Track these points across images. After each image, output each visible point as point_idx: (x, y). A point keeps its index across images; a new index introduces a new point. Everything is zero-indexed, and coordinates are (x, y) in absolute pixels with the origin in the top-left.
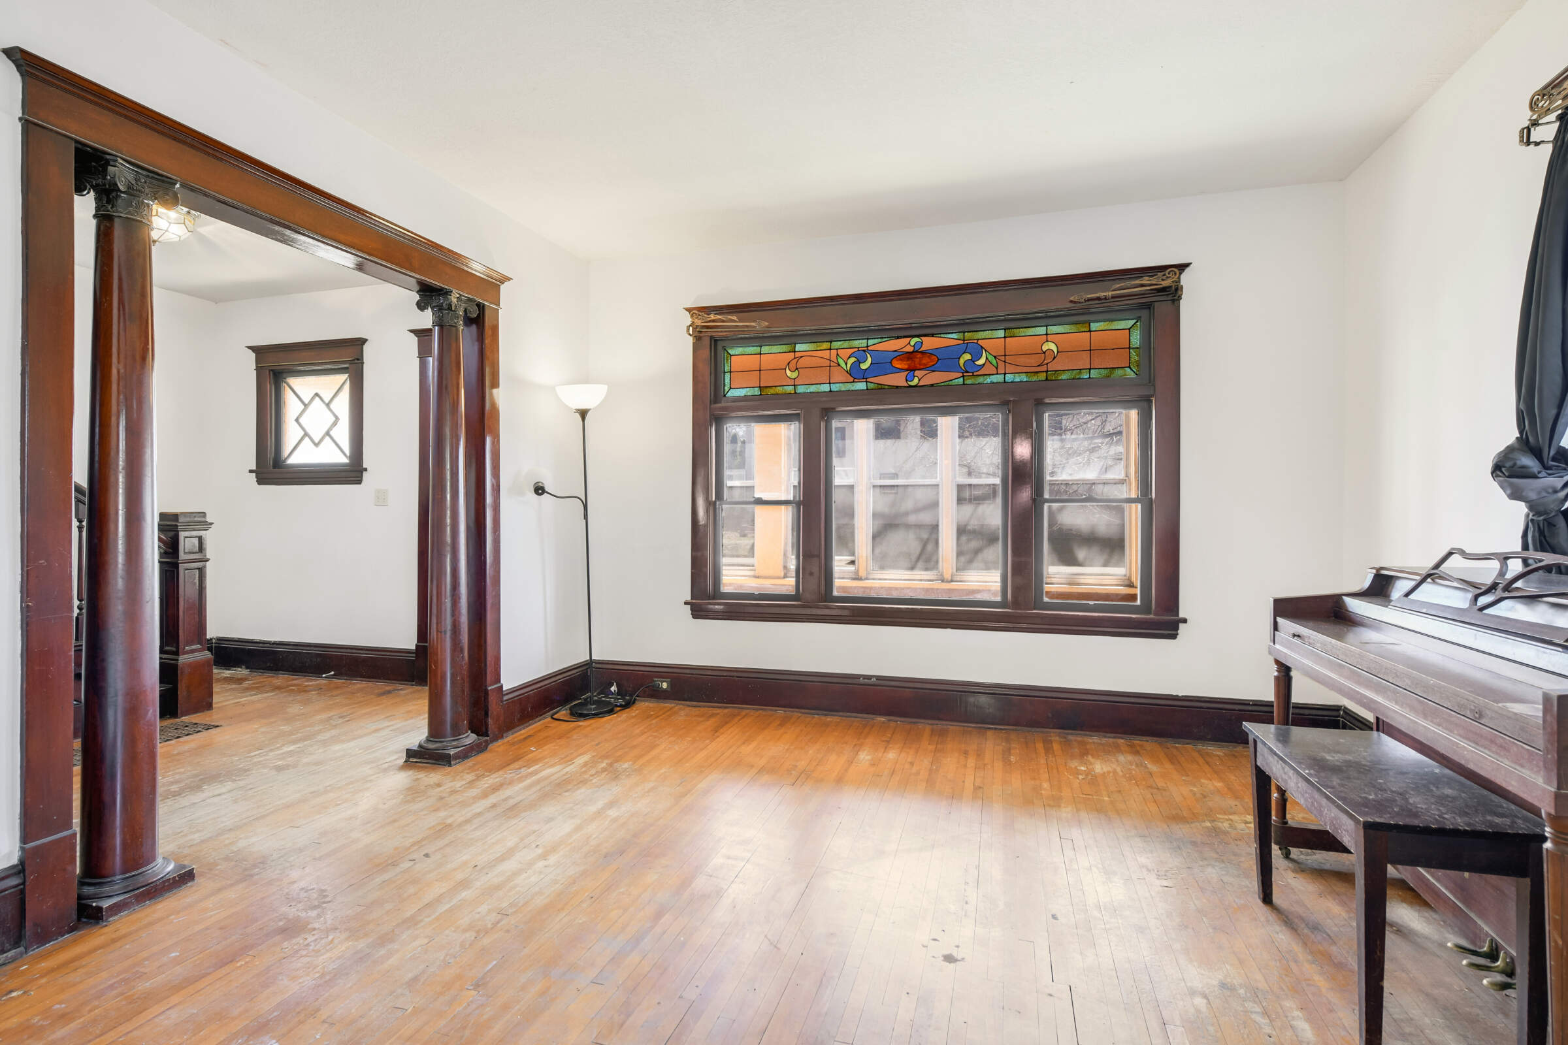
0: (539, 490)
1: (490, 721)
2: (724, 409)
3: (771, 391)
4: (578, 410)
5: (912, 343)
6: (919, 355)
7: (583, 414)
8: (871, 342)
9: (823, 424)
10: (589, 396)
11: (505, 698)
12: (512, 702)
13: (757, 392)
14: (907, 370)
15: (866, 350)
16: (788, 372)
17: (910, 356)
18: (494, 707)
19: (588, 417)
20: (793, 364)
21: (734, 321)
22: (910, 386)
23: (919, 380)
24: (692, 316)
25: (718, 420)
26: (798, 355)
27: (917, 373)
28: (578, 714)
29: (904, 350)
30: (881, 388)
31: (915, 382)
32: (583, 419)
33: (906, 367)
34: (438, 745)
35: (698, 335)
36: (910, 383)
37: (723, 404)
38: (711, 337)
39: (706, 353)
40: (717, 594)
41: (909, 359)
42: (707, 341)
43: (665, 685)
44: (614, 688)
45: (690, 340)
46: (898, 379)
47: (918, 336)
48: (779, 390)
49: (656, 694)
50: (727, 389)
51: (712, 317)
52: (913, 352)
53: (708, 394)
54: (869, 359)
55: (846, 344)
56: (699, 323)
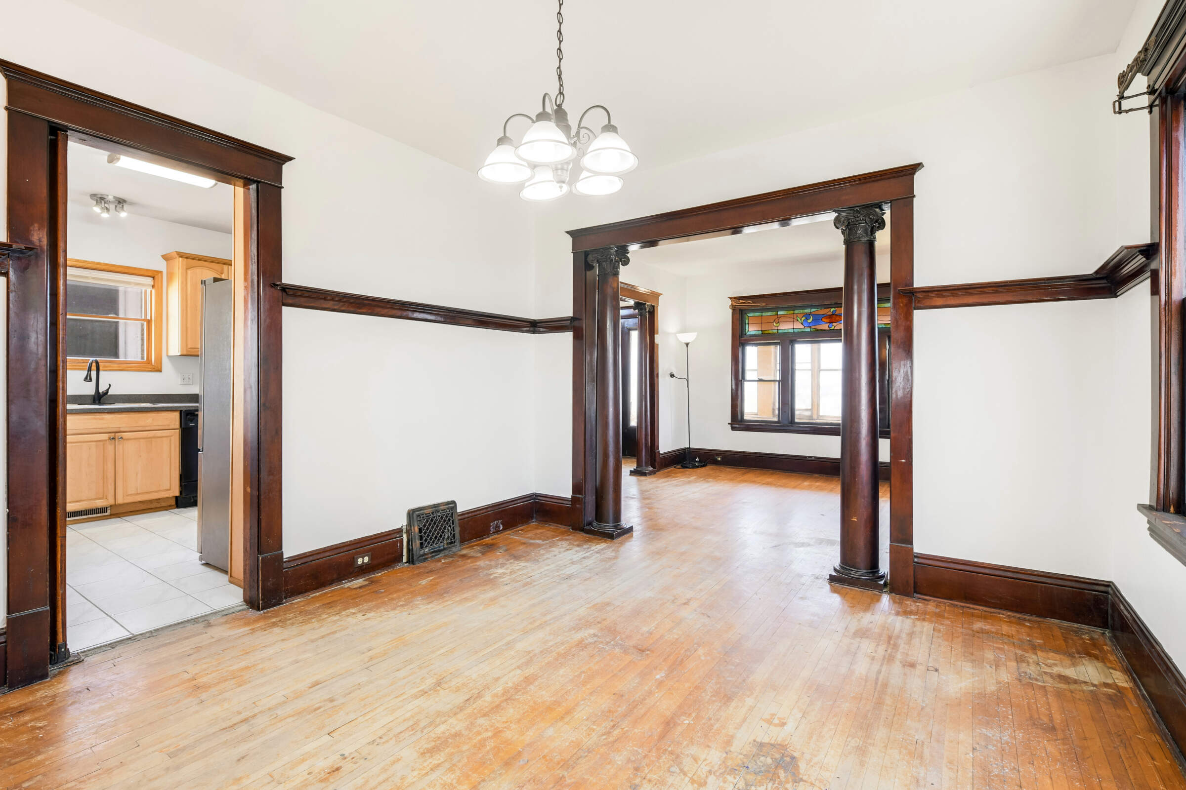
0: (672, 376)
1: (656, 464)
2: (746, 340)
3: (767, 332)
4: (685, 343)
5: (832, 311)
6: (835, 316)
7: (687, 344)
8: (813, 310)
9: (790, 347)
10: (689, 337)
11: (661, 456)
12: (662, 458)
13: (760, 332)
14: (829, 323)
15: (810, 314)
16: (775, 324)
17: (830, 316)
18: (658, 460)
19: (689, 346)
20: (777, 320)
21: (750, 303)
22: (831, 330)
23: (835, 327)
24: (732, 301)
25: (743, 345)
26: (779, 316)
27: (833, 324)
28: (684, 467)
29: (828, 314)
30: (817, 330)
31: (833, 328)
32: (687, 346)
33: (828, 321)
34: (641, 469)
35: (734, 308)
36: (831, 329)
37: (745, 338)
38: (740, 309)
39: (738, 316)
40: (742, 420)
41: (830, 318)
42: (738, 311)
43: (719, 459)
44: (697, 459)
45: (731, 311)
46: (825, 326)
47: (834, 308)
48: (770, 332)
49: (715, 463)
50: (747, 331)
51: (741, 301)
52: (832, 314)
53: (739, 332)
54: (812, 318)
55: (801, 311)
56: (735, 304)
